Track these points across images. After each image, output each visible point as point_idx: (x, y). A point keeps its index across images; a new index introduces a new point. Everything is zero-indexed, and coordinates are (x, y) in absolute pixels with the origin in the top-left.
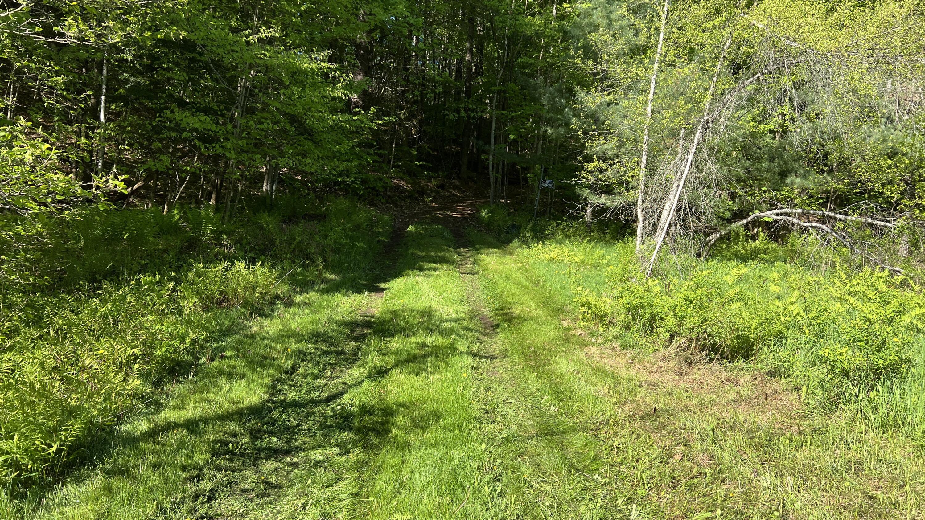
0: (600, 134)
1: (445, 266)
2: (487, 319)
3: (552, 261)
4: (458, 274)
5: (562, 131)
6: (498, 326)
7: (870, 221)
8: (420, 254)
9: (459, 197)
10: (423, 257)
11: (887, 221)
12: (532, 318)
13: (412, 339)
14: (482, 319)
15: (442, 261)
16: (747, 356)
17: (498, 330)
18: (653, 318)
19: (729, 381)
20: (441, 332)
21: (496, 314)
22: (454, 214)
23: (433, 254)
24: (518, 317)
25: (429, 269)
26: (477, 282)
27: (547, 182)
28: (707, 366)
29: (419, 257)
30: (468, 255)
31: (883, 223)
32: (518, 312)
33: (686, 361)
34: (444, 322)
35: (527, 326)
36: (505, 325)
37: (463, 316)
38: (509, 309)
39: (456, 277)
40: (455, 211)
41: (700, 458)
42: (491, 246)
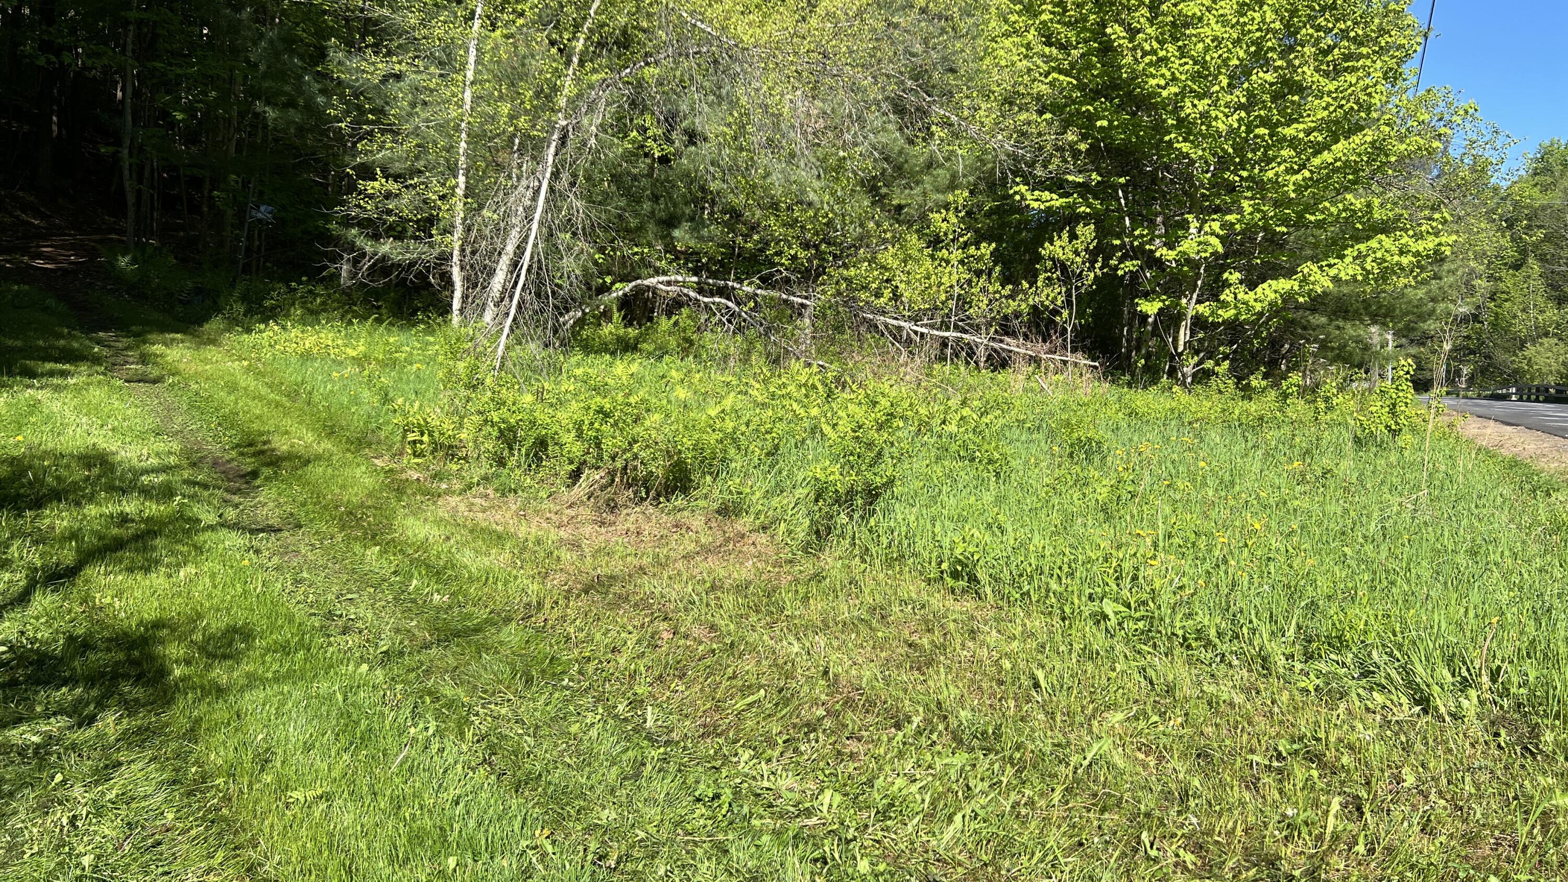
0: (383, 132)
1: (83, 368)
2: (224, 464)
3: (306, 356)
4: (119, 383)
5: (295, 116)
6: (255, 474)
7: (784, 296)
8: (10, 342)
9: (37, 227)
10: (21, 350)
11: (806, 298)
12: (318, 457)
13: (92, 510)
14: (215, 464)
15: (74, 357)
16: (685, 490)
17: (258, 482)
18: (542, 443)
19: (677, 526)
20: (146, 492)
21: (242, 454)
22: (39, 263)
23: (41, 343)
24: (290, 457)
25: (51, 374)
26: (170, 397)
27: (263, 208)
28: (637, 509)
29: (11, 350)
30: (120, 345)
31: (800, 300)
32: (285, 447)
33: (608, 505)
34: (142, 474)
35: (317, 471)
36: (267, 471)
37: (173, 460)
38: (265, 443)
39: (121, 388)
40: (40, 256)
41: (696, 632)
42: (164, 328)
